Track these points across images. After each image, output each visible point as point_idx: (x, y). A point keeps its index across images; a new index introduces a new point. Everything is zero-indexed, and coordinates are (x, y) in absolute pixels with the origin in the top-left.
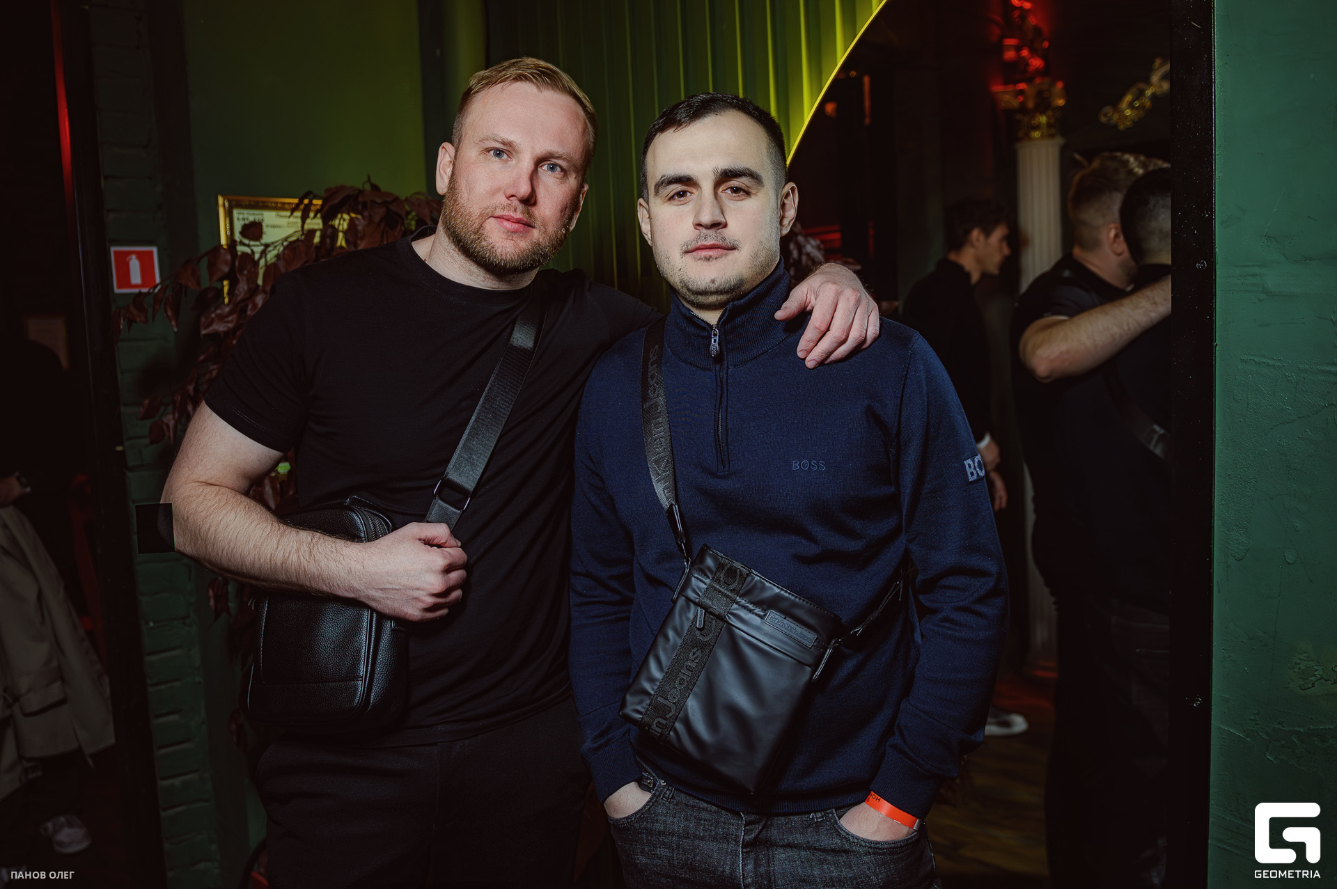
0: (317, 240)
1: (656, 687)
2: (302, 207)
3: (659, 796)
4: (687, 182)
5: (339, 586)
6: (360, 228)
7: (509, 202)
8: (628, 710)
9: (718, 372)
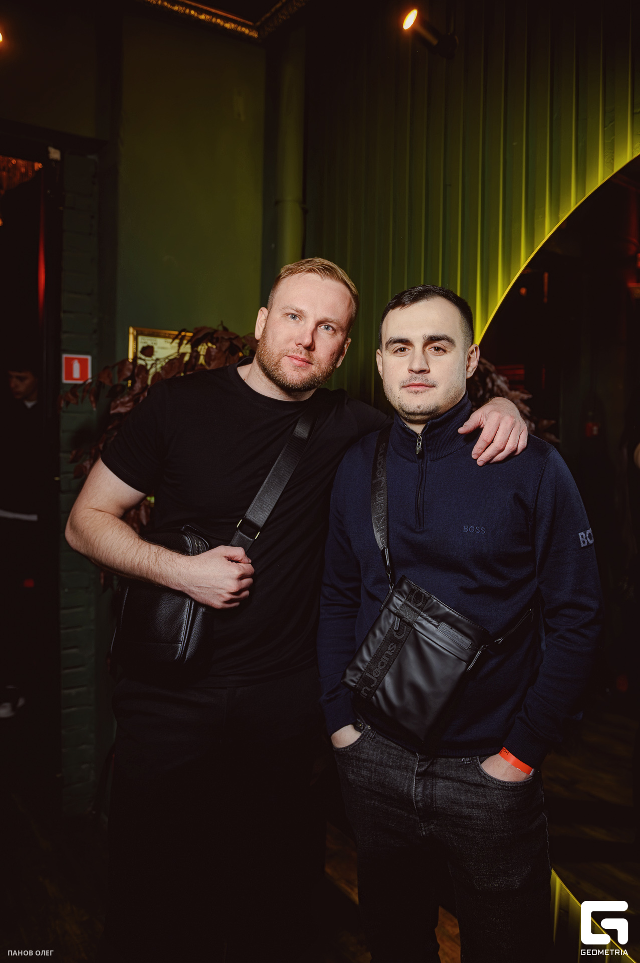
0: (187, 358)
1: (365, 666)
2: (180, 337)
3: (366, 735)
4: (406, 342)
5: (172, 582)
6: (213, 354)
7: (298, 348)
8: (347, 680)
9: (420, 464)
